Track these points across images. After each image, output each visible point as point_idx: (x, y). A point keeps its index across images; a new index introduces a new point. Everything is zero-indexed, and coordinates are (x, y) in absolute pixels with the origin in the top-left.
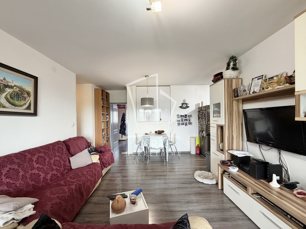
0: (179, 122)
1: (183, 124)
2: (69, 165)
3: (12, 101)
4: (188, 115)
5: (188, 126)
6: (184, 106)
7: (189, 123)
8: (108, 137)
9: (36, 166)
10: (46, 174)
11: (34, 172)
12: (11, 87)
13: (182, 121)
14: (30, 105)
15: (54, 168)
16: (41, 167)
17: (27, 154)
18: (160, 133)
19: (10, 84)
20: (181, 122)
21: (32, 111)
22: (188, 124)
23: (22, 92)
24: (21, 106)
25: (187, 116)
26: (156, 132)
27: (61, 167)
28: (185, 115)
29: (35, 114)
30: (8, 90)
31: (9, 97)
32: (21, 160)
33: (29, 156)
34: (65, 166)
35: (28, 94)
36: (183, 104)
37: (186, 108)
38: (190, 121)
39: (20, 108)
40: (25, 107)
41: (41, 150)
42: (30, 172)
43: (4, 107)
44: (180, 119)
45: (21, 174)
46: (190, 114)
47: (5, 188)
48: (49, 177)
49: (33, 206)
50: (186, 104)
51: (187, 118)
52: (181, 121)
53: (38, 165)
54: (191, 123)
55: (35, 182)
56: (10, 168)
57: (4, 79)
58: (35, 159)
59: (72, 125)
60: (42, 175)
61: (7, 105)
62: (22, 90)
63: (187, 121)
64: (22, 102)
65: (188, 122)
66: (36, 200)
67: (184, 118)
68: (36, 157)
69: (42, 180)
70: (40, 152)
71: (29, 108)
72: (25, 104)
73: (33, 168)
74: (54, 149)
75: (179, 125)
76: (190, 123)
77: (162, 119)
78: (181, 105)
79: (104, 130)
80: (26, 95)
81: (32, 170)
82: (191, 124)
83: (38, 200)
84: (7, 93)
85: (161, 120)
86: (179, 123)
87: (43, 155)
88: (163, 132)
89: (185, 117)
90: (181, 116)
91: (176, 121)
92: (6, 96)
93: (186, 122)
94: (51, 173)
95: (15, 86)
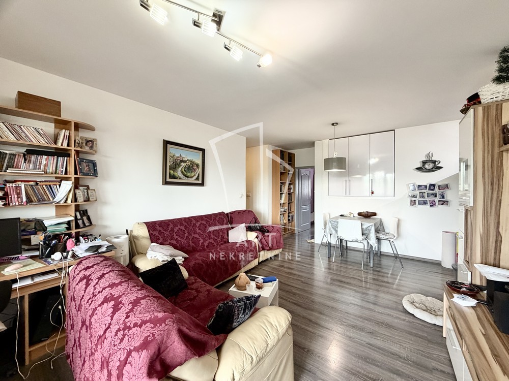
0: (413, 199)
1: (425, 203)
2: (227, 237)
3: (185, 173)
4: (439, 184)
5: (439, 208)
6: (429, 166)
7: (439, 201)
8: (290, 215)
9: (198, 231)
10: (205, 240)
11: (195, 236)
12: (185, 162)
13: (423, 197)
14: (199, 176)
15: (213, 236)
16: (201, 233)
17: (193, 219)
18: (367, 216)
19: (184, 159)
20: (418, 199)
21: (200, 182)
22: (437, 204)
23: (192, 165)
24: (192, 177)
25: (436, 186)
26: (360, 214)
27: (218, 238)
28: (431, 185)
29: (202, 184)
30: (183, 165)
31: (183, 170)
32: (188, 224)
33: (194, 222)
34: (223, 237)
35: (198, 166)
36: (424, 163)
37: (433, 171)
38: (443, 197)
39: (191, 179)
40: (195, 178)
41: (204, 218)
42: (193, 235)
43: (180, 179)
44: (417, 192)
45: (186, 235)
46: (445, 183)
47: (174, 242)
48: (206, 244)
49: (184, 259)
50: (434, 162)
51: (437, 190)
52: (418, 197)
53: (199, 231)
54: (448, 202)
55: (195, 244)
56: (179, 229)
57: (181, 156)
58: (198, 224)
59: (240, 196)
60: (202, 241)
61: (182, 177)
62: (193, 163)
63: (436, 196)
64: (193, 174)
65: (437, 199)
66: (187, 256)
67: (427, 191)
68: (199, 223)
69: (200, 244)
70: (202, 220)
71: (197, 179)
72: (195, 175)
73: (195, 233)
74: (215, 219)
75: (415, 203)
76: (444, 203)
77: (374, 193)
78: (419, 165)
79: (285, 205)
80: (195, 168)
81: (194, 234)
82: (447, 205)
83: (188, 256)
84: (182, 167)
85: (372, 193)
86: (415, 201)
87: (205, 223)
88: (375, 214)
89: (430, 189)
90: (419, 186)
91: (407, 195)
92: (182, 169)
93: (432, 198)
94: (209, 241)
95: (188, 160)
